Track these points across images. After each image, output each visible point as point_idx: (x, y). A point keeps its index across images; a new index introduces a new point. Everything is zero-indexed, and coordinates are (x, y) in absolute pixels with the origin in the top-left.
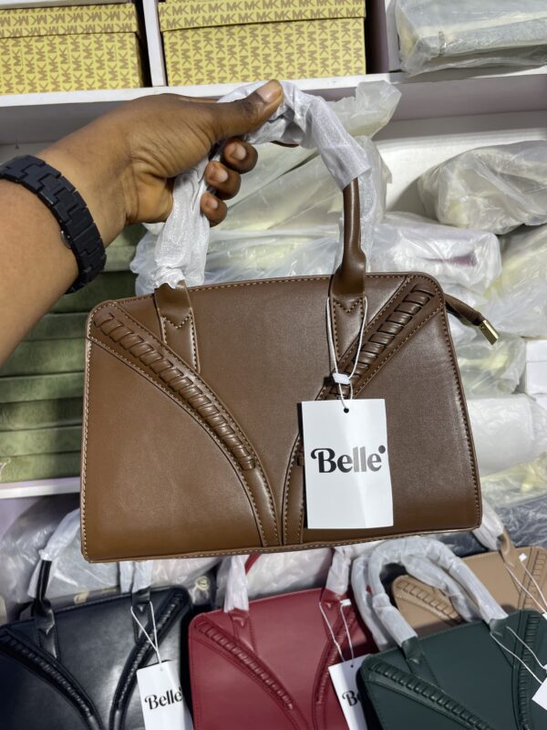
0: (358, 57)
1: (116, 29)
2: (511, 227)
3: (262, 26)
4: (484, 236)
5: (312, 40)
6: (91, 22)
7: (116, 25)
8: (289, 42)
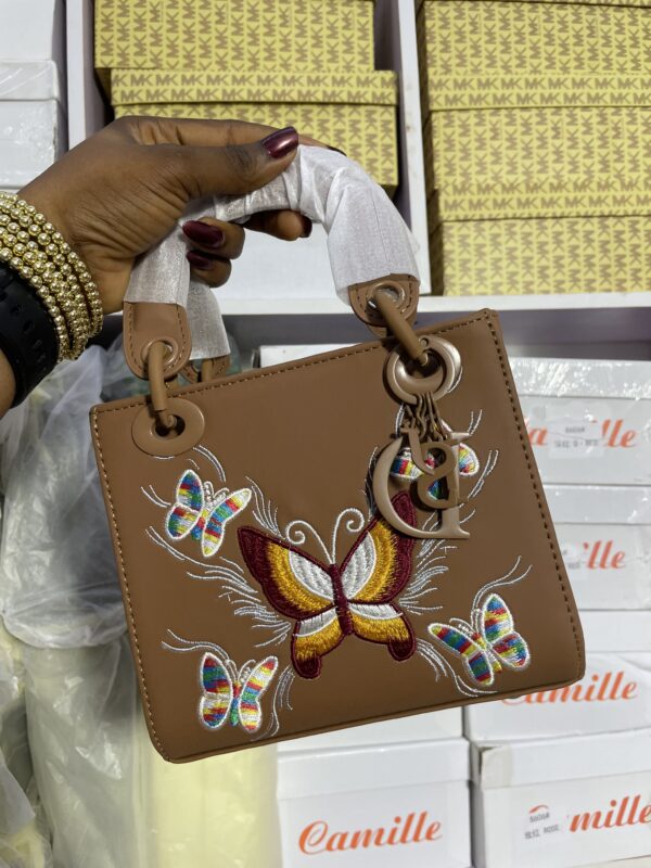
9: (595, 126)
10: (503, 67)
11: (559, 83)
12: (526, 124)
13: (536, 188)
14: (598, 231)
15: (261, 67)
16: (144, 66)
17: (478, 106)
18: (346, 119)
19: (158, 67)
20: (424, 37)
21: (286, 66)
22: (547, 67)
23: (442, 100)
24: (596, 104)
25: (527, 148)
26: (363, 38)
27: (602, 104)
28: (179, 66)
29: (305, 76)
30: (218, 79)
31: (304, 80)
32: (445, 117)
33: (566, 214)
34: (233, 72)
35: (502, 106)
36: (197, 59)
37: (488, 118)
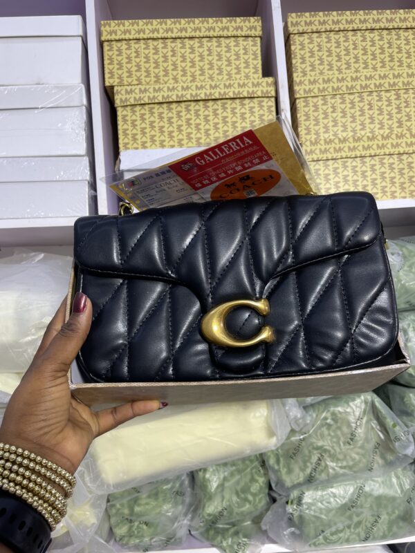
9: (393, 101)
10: (337, 70)
11: (371, 77)
12: (352, 103)
13: (359, 139)
14: (397, 163)
15: (197, 80)
16: (132, 83)
17: (323, 94)
18: (247, 107)
19: (140, 83)
20: (290, 55)
21: (211, 78)
22: (364, 68)
23: (302, 92)
24: (394, 88)
25: (353, 117)
26: (255, 59)
27: (397, 88)
28: (152, 82)
29: (223, 83)
30: (174, 89)
31: (222, 86)
32: (304, 102)
33: (377, 154)
34: (182, 84)
35: (337, 93)
36: (161, 78)
37: (329, 100)
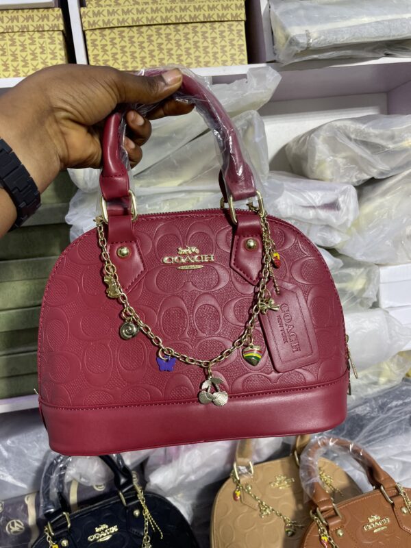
0: (241, 51)
1: (46, 28)
2: (364, 180)
3: (165, 27)
4: (345, 187)
5: (205, 38)
6: (25, 23)
7: (47, 25)
8: (187, 39)
